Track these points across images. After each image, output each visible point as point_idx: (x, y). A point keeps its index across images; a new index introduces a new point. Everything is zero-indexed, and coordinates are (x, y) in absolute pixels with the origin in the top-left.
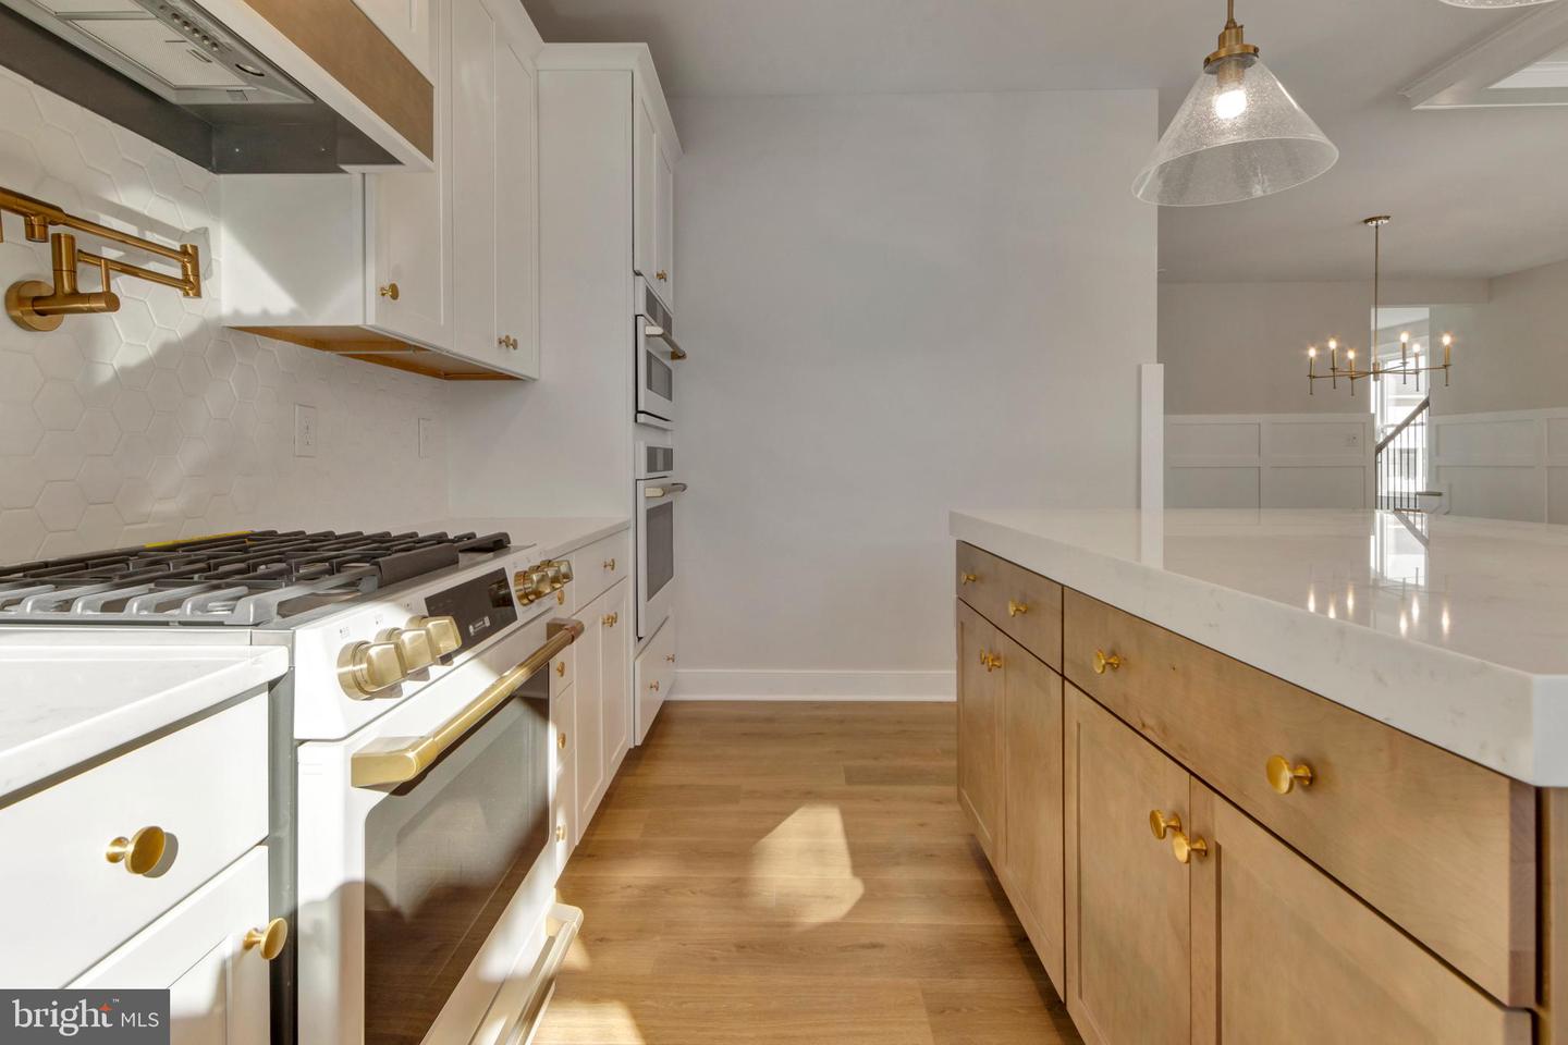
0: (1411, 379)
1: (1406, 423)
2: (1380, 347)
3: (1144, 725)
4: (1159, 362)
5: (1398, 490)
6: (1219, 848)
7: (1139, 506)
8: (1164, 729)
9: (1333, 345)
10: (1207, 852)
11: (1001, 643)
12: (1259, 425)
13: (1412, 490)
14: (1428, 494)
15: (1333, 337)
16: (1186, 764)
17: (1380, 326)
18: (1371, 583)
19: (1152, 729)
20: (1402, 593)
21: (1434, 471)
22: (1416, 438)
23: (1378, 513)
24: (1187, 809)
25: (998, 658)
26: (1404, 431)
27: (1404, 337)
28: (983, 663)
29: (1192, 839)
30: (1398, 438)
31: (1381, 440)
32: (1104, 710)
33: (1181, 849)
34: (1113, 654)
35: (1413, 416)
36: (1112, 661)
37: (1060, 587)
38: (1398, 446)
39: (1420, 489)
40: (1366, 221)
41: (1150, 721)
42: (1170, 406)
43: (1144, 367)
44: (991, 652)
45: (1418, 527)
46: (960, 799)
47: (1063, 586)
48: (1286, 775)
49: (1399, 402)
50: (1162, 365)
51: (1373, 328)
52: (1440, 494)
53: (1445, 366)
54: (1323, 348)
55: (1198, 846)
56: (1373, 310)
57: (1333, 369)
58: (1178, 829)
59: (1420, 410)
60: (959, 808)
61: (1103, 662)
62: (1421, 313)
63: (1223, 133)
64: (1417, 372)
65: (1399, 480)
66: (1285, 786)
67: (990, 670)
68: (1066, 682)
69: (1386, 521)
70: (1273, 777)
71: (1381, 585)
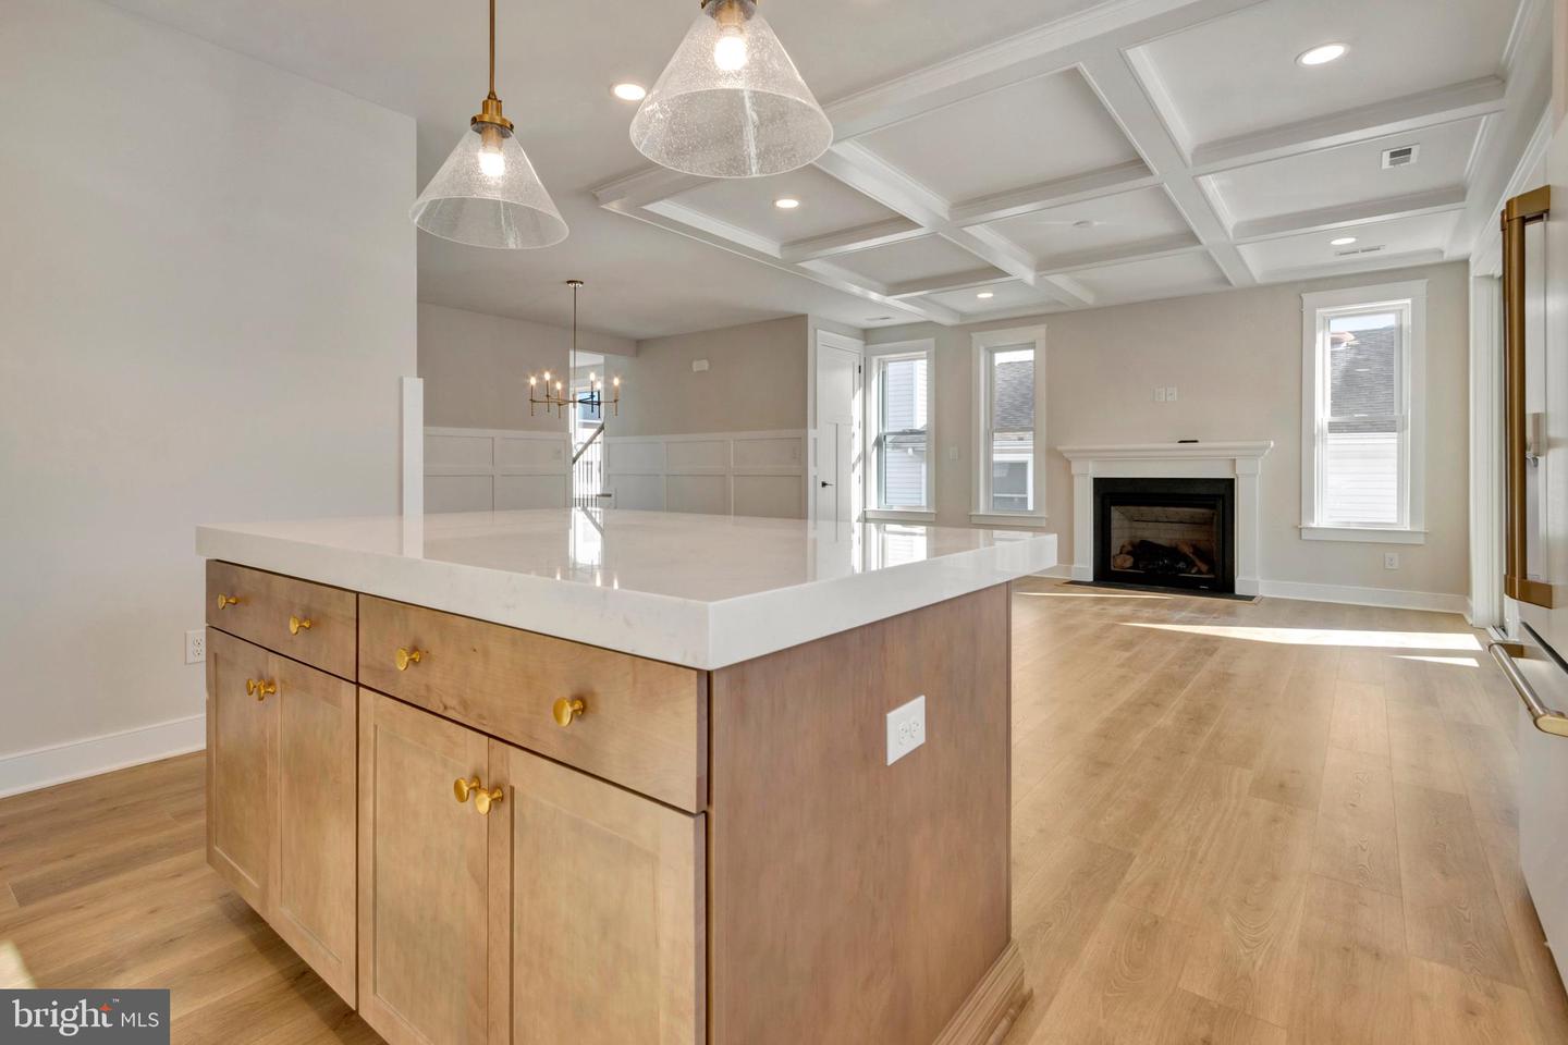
0: (596, 407)
1: (590, 442)
2: (578, 381)
3: (446, 708)
4: (419, 377)
5: (585, 493)
6: (512, 789)
7: (401, 512)
8: (465, 704)
9: (547, 376)
10: (503, 795)
11: (275, 666)
12: (493, 438)
13: (594, 493)
14: (603, 495)
15: (548, 370)
16: (485, 730)
17: (577, 365)
18: (571, 566)
19: (454, 709)
20: (590, 571)
21: (608, 479)
22: (595, 454)
23: (573, 509)
24: (486, 767)
25: (271, 684)
26: (589, 447)
27: (592, 376)
28: (251, 694)
29: (491, 791)
30: (585, 453)
31: (574, 455)
32: (404, 705)
33: (484, 802)
34: (415, 649)
35: (594, 437)
36: (414, 656)
37: (354, 595)
38: (585, 460)
39: (599, 493)
40: (569, 282)
41: (452, 702)
42: (430, 418)
43: (405, 380)
44: (261, 678)
45: (598, 520)
46: (211, 858)
47: (358, 593)
48: (568, 710)
49: (586, 425)
50: (421, 380)
51: (572, 365)
52: (610, 496)
53: (616, 401)
54: (540, 378)
55: (496, 795)
56: (572, 353)
57: (548, 396)
58: (476, 789)
59: (599, 432)
60: (209, 870)
61: (407, 659)
62: (599, 359)
63: (489, 188)
64: (599, 403)
65: (587, 483)
66: (566, 720)
67: (261, 699)
68: (361, 689)
69: (578, 515)
70: (558, 717)
71: (579, 567)
